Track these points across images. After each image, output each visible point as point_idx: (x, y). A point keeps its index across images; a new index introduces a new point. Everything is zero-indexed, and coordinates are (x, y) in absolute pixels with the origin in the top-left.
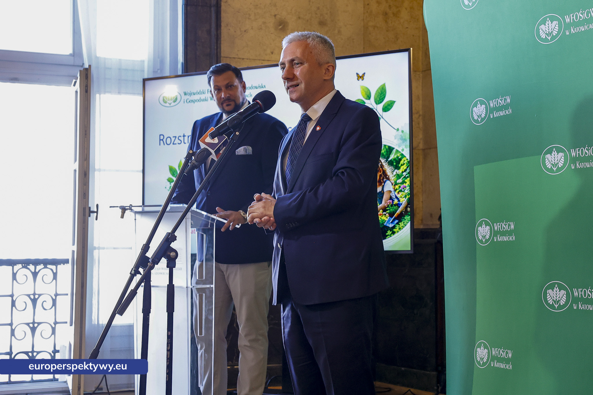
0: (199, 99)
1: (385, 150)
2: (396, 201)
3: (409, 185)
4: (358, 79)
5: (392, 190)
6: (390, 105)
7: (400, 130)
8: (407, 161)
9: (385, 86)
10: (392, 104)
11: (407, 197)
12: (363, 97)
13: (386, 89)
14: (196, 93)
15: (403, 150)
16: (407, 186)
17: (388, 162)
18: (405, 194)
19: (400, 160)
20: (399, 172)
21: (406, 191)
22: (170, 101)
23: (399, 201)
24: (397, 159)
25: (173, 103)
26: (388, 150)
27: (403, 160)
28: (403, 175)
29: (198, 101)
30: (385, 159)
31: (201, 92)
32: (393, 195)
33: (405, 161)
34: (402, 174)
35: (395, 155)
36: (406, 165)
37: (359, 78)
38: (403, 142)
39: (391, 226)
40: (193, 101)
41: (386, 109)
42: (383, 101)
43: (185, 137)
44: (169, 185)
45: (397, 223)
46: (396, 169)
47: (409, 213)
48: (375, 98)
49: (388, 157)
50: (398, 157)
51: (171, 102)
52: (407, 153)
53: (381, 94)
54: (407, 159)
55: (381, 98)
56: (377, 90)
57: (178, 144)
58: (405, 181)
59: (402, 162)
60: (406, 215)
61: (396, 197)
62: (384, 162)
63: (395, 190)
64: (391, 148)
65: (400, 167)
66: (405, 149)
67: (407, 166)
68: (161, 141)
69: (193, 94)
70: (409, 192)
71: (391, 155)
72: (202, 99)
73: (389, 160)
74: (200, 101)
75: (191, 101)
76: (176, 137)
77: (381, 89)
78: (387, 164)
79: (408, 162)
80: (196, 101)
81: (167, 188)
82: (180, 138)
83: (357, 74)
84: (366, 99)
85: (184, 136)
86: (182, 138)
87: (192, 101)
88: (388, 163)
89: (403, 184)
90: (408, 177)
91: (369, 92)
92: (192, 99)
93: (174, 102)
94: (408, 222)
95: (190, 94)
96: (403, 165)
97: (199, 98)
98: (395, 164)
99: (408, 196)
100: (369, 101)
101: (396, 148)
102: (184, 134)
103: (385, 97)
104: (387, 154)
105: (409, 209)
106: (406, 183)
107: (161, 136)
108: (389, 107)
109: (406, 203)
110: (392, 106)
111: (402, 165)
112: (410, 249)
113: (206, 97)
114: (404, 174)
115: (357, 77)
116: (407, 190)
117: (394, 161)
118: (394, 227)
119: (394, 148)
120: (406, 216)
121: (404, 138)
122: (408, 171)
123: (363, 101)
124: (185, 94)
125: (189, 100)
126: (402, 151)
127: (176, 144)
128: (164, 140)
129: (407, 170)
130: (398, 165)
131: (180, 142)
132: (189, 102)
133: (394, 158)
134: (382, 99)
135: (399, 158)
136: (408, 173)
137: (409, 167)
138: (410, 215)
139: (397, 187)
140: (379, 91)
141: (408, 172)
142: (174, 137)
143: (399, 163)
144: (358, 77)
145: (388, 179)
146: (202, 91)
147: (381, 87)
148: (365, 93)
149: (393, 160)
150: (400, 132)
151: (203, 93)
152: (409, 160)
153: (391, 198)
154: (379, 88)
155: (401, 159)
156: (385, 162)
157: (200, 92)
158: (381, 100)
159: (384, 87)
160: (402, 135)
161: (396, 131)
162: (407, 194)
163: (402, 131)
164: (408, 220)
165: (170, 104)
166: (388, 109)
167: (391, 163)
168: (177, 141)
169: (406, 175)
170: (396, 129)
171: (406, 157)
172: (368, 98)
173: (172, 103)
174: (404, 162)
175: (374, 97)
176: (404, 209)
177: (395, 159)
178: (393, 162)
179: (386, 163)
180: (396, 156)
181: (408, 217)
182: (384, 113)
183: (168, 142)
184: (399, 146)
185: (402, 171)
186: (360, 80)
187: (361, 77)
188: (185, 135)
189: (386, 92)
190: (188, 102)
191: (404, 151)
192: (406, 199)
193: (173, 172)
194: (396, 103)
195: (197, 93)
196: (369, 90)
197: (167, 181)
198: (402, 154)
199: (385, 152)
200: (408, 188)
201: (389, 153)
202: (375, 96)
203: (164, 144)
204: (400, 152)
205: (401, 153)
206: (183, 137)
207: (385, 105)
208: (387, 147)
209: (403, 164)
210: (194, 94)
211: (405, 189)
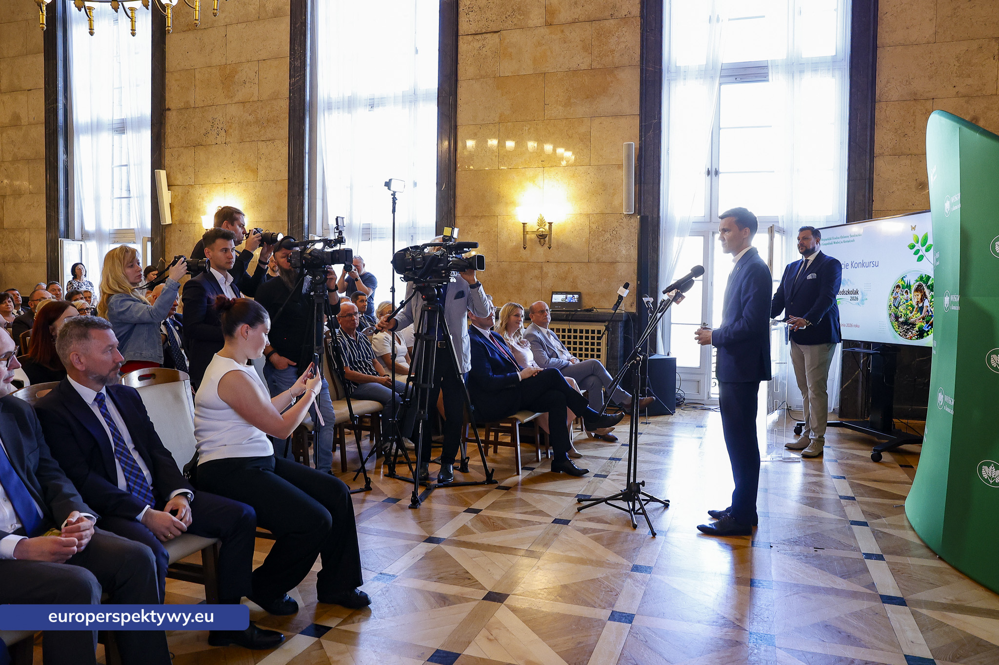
2: (930, 313)
4: (911, 230)
5: (929, 306)
23: (932, 313)
26: (927, 278)
32: (929, 308)
39: (927, 330)
41: (927, 250)
42: (926, 245)
45: (931, 329)
48: (921, 243)
53: (925, 240)
55: (924, 242)
56: (922, 237)
61: (931, 311)
63: (930, 306)
64: (929, 277)
77: (925, 236)
83: (912, 226)
91: (918, 238)
100: (917, 244)
103: (927, 242)
115: (911, 228)
118: (928, 331)
119: (931, 277)
123: (914, 244)
130: (933, 289)
139: (931, 304)
140: (924, 238)
145: (927, 298)
148: (915, 239)
153: (928, 311)
156: (925, 286)
158: (924, 245)
159: (927, 235)
167: (928, 287)
172: (917, 242)
180: (932, 283)
182: (927, 253)
186: (913, 230)
187: (913, 228)
189: (928, 239)
194: (933, 246)
202: (921, 241)
207: (926, 248)
208: (927, 276)
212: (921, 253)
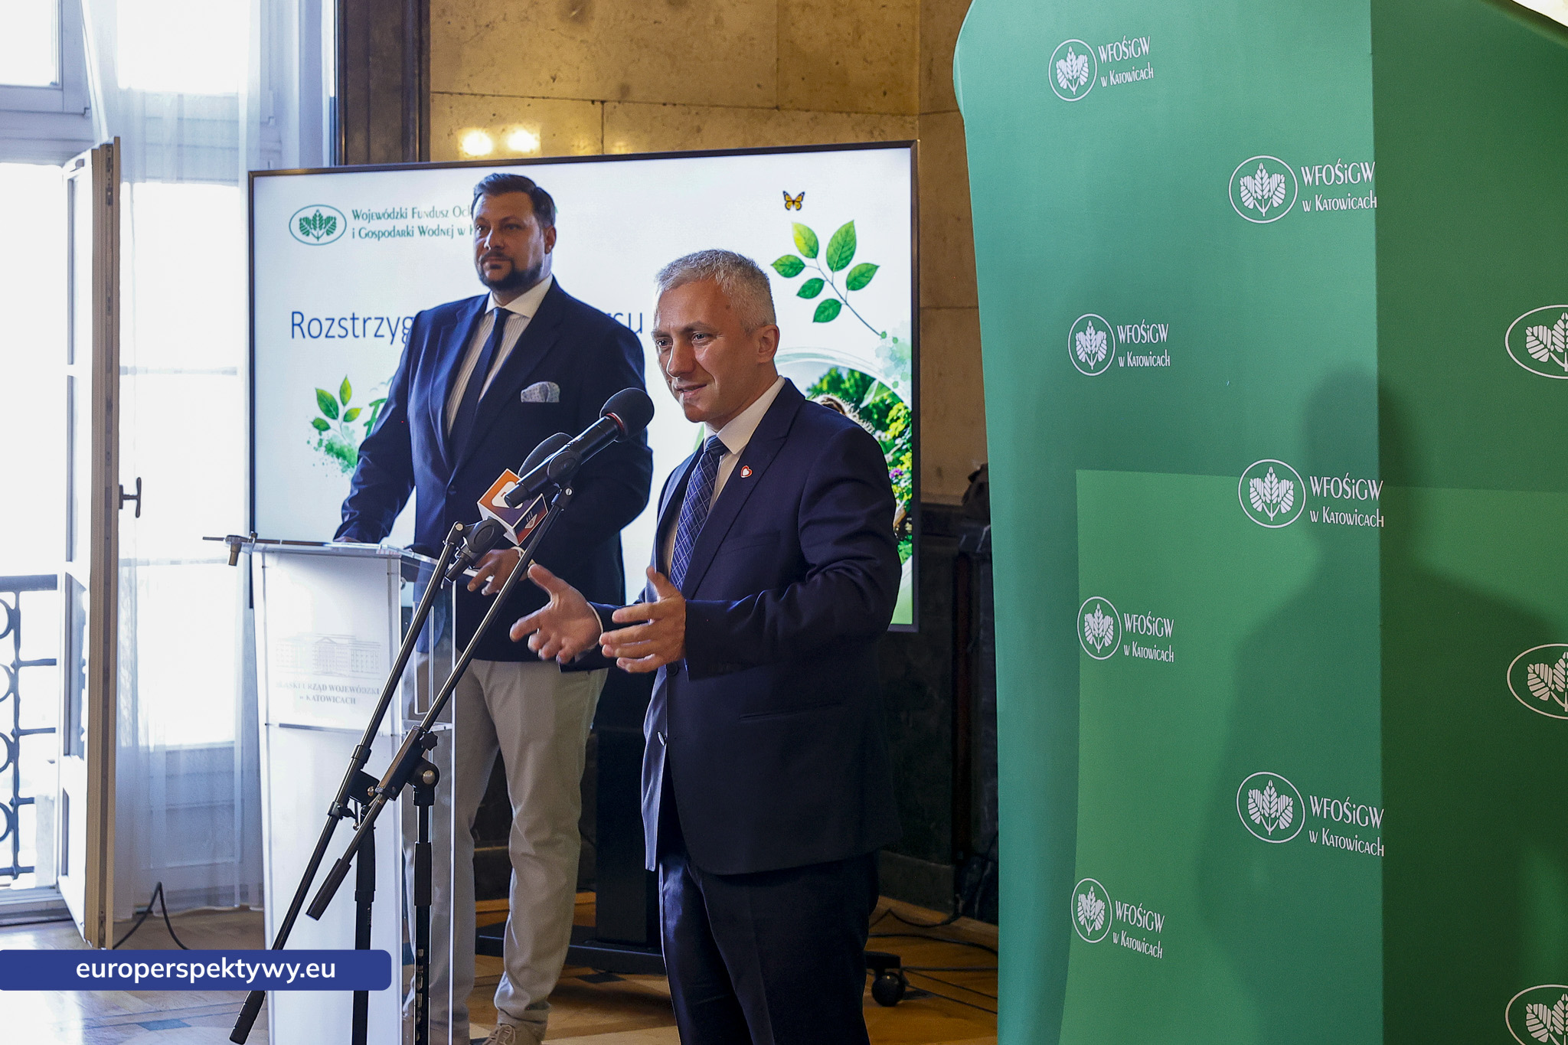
0: (390, 229)
1: (852, 381)
3: (910, 469)
4: (786, 208)
6: (866, 275)
7: (888, 336)
8: (906, 411)
9: (854, 227)
10: (871, 273)
11: (906, 498)
12: (800, 251)
13: (855, 235)
14: (384, 215)
15: (896, 384)
16: (906, 472)
17: (858, 410)
18: (900, 489)
19: (889, 408)
20: (886, 437)
21: (903, 484)
22: (318, 229)
24: (881, 405)
25: (325, 234)
26: (860, 383)
27: (895, 408)
28: (896, 445)
29: (390, 234)
30: (853, 405)
31: (396, 215)
33: (900, 410)
34: (893, 441)
35: (875, 395)
36: (904, 422)
37: (791, 203)
38: (897, 366)
40: (377, 233)
41: (857, 282)
42: (848, 263)
43: (356, 321)
44: (318, 437)
46: (879, 429)
47: (910, 537)
48: (829, 255)
49: (860, 400)
50: (883, 401)
51: (320, 234)
52: (905, 392)
53: (843, 247)
54: (906, 408)
55: (843, 256)
56: (834, 236)
57: (340, 336)
58: (901, 459)
59: (892, 414)
60: (903, 541)
62: (850, 411)
64: (868, 378)
65: (889, 425)
66: (901, 383)
67: (906, 422)
68: (297, 328)
69: (375, 217)
70: (910, 487)
71: (866, 396)
72: (398, 231)
73: (862, 406)
74: (394, 236)
75: (370, 234)
76: (333, 320)
77: (844, 234)
78: (858, 416)
79: (907, 413)
80: (383, 234)
81: (311, 443)
82: (343, 323)
83: (785, 194)
84: (807, 256)
85: (353, 319)
86: (348, 324)
87: (373, 233)
88: (859, 413)
89: (896, 466)
90: (907, 450)
91: (814, 239)
92: (373, 231)
93: (328, 234)
94: (907, 559)
95: (369, 217)
96: (896, 421)
97: (392, 229)
98: (876, 417)
99: (908, 495)
100: (814, 260)
101: (880, 378)
102: (354, 314)
103: (852, 254)
104: (856, 392)
105: (909, 527)
106: (903, 464)
107: (295, 315)
108: (864, 280)
109: (903, 511)
110: (871, 278)
111: (893, 421)
112: (910, 622)
113: (407, 227)
114: (899, 441)
115: (785, 202)
116: (905, 482)
117: (875, 411)
119: (874, 379)
120: (901, 542)
121: (898, 355)
122: (908, 435)
123: (800, 260)
124: (356, 216)
125: (367, 232)
126: (894, 388)
127: (333, 337)
128: (302, 325)
129: (906, 434)
130: (883, 420)
131: (343, 333)
132: (367, 235)
133: (873, 402)
134: (846, 258)
135: (887, 402)
136: (908, 441)
137: (911, 425)
138: (911, 542)
140: (840, 239)
141: (907, 438)
142: (327, 319)
143: (887, 416)
144: (788, 201)
146: (397, 210)
147: (844, 230)
148: (804, 242)
149: (870, 406)
150: (888, 342)
151: (401, 216)
152: (910, 410)
154: (839, 231)
155: (891, 405)
156: (852, 410)
157: (394, 212)
158: (844, 261)
159: (852, 230)
160: (895, 348)
161: (880, 337)
162: (904, 491)
163: (895, 340)
164: (907, 553)
165: (318, 238)
166: (860, 283)
167: (866, 414)
168: (336, 330)
169: (904, 444)
170: (880, 333)
171: (902, 402)
172: (811, 254)
173: (322, 235)
174: (899, 415)
175: (827, 253)
176: (898, 526)
177: (875, 406)
178: (872, 413)
179: (855, 414)
180: (878, 399)
181: (907, 546)
182: (850, 292)
183: (315, 331)
184: (887, 376)
185: (892, 435)
186: (793, 209)
187: (794, 202)
188: (356, 316)
189: (855, 243)
190: (363, 234)
191: (899, 387)
192: (901, 501)
193: (327, 405)
194: (879, 270)
195: (386, 216)
196: (814, 234)
197: (311, 425)
198: (894, 395)
199: (851, 386)
200: (907, 476)
201: (861, 389)
202: (827, 250)
203: (304, 336)
204: (889, 389)
205: (890, 392)
206: (352, 321)
207: (852, 275)
208: (857, 375)
209: (895, 418)
210: (379, 218)
211: (900, 477)
212: (827, 293)
